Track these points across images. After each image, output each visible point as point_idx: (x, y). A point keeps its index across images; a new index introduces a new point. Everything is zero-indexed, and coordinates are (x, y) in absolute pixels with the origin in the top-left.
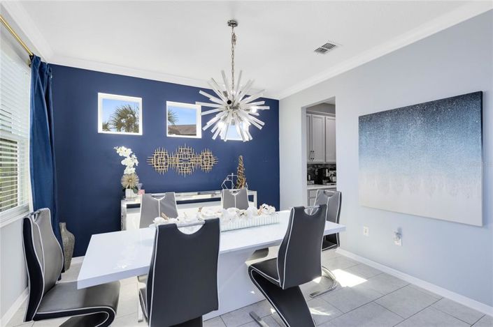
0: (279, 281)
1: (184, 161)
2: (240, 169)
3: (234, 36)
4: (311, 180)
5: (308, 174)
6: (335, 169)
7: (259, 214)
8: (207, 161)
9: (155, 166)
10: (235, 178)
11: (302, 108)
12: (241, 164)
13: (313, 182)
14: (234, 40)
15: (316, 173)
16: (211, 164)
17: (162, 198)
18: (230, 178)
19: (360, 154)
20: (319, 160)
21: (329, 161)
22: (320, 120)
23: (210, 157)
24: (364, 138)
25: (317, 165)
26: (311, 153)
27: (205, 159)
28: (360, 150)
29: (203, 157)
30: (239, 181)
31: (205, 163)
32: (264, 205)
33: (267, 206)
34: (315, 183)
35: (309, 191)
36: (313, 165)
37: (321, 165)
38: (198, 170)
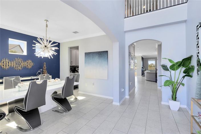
0: (62, 97)
1: (18, 64)
2: (44, 67)
3: (47, 25)
4: (71, 71)
5: (70, 69)
6: (78, 68)
7: (55, 81)
8: (30, 64)
9: (2, 66)
10: (42, 71)
11: (68, 47)
12: (45, 66)
13: (72, 72)
14: (47, 26)
15: (73, 69)
16: (31, 66)
17: (14, 79)
18: (40, 71)
19: (85, 63)
20: (74, 65)
21: (77, 65)
22: (74, 51)
23: (31, 63)
24: (86, 59)
25: (73, 66)
26: (71, 62)
27: (28, 63)
28: (85, 62)
29: (27, 63)
30: (44, 72)
31: (28, 65)
32: (56, 78)
33: (57, 79)
34: (73, 72)
35: (70, 75)
36: (72, 66)
37: (75, 66)
38: (25, 68)
